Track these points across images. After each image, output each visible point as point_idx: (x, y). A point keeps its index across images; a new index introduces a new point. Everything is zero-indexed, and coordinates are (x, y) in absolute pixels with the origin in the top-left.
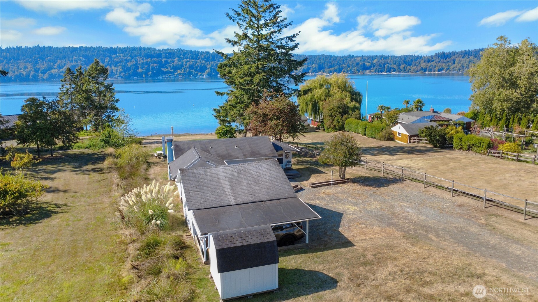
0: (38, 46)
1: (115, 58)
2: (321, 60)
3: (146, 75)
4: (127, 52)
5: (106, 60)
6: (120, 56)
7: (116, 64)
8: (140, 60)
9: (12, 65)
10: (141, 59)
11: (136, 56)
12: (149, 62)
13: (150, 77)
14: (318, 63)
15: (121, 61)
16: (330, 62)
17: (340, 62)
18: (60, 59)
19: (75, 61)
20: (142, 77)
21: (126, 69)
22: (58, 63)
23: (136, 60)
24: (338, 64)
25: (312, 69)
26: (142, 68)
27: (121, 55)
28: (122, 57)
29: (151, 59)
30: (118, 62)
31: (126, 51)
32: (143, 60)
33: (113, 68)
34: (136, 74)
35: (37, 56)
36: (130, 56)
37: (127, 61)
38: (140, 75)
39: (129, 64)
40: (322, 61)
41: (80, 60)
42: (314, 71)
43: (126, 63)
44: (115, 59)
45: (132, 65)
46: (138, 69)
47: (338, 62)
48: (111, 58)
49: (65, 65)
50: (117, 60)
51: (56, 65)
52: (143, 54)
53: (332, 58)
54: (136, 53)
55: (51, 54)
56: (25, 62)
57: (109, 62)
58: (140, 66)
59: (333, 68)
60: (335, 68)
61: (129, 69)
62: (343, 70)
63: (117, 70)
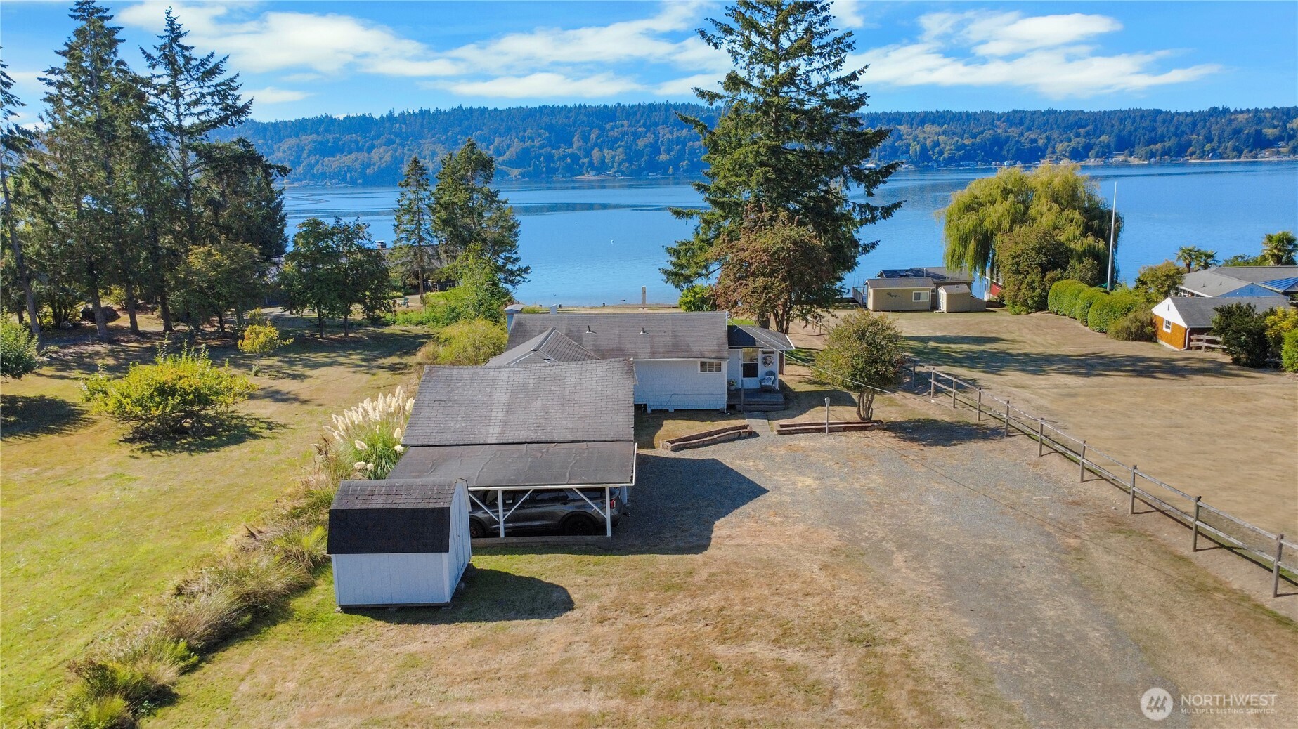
0: (460, 107)
1: (612, 129)
2: (1128, 124)
3: (676, 168)
4: (638, 115)
5: (593, 136)
6: (622, 126)
7: (612, 144)
8: (665, 134)
9: (409, 150)
10: (667, 130)
11: (657, 125)
12: (685, 138)
13: (685, 172)
14: (1116, 131)
15: (623, 136)
16: (1154, 129)
17: (1183, 128)
18: (501, 136)
19: (529, 138)
20: (665, 172)
21: (633, 155)
22: (496, 144)
23: (656, 135)
24: (1176, 134)
25: (1096, 149)
26: (668, 151)
27: (625, 123)
28: (625, 128)
29: (689, 131)
30: (616, 140)
31: (635, 113)
32: (671, 133)
33: (606, 152)
34: (653, 166)
35: (457, 129)
36: (644, 125)
37: (636, 136)
38: (662, 168)
39: (641, 143)
40: (1129, 126)
41: (540, 135)
42: (1104, 154)
43: (635, 140)
44: (611, 133)
45: (646, 146)
46: (660, 153)
47: (1177, 129)
48: (602, 129)
49: (508, 147)
50: (615, 134)
51: (492, 147)
52: (671, 121)
53: (1160, 118)
54: (656, 116)
55: (484, 124)
56: (434, 143)
57: (597, 138)
58: (663, 148)
59: (1159, 146)
60: (1167, 144)
61: (639, 154)
62: (1189, 152)
63: (614, 157)
